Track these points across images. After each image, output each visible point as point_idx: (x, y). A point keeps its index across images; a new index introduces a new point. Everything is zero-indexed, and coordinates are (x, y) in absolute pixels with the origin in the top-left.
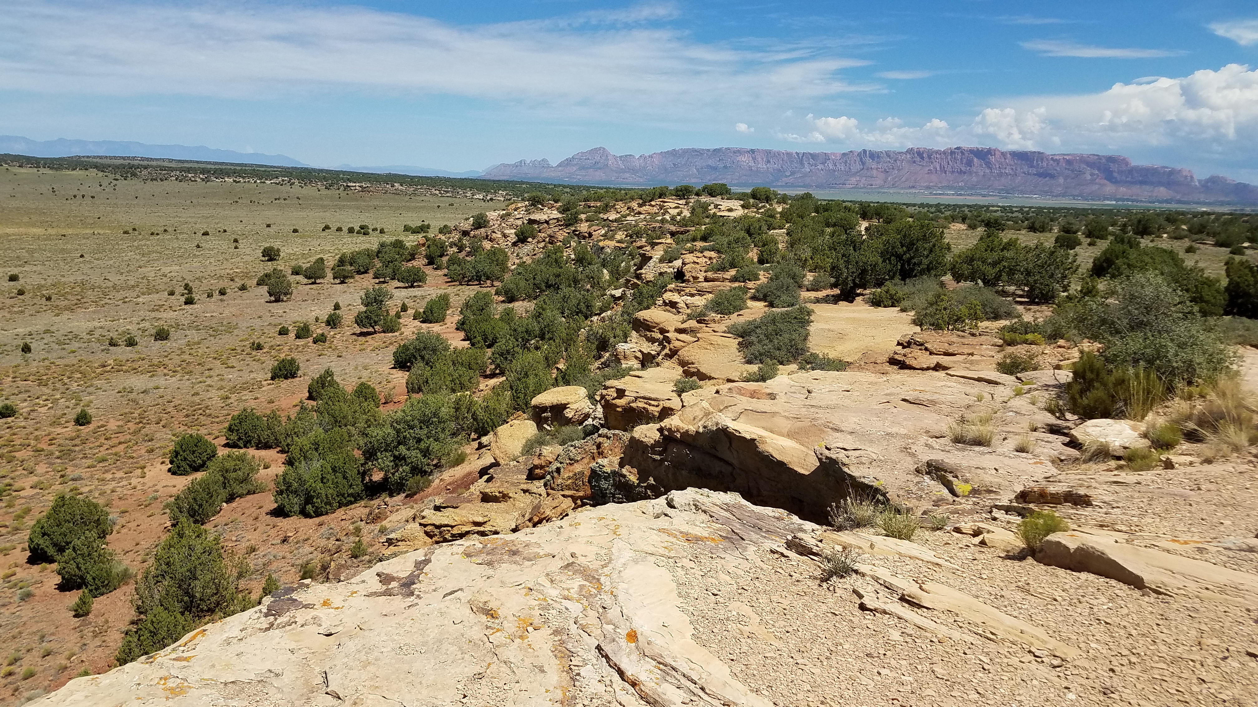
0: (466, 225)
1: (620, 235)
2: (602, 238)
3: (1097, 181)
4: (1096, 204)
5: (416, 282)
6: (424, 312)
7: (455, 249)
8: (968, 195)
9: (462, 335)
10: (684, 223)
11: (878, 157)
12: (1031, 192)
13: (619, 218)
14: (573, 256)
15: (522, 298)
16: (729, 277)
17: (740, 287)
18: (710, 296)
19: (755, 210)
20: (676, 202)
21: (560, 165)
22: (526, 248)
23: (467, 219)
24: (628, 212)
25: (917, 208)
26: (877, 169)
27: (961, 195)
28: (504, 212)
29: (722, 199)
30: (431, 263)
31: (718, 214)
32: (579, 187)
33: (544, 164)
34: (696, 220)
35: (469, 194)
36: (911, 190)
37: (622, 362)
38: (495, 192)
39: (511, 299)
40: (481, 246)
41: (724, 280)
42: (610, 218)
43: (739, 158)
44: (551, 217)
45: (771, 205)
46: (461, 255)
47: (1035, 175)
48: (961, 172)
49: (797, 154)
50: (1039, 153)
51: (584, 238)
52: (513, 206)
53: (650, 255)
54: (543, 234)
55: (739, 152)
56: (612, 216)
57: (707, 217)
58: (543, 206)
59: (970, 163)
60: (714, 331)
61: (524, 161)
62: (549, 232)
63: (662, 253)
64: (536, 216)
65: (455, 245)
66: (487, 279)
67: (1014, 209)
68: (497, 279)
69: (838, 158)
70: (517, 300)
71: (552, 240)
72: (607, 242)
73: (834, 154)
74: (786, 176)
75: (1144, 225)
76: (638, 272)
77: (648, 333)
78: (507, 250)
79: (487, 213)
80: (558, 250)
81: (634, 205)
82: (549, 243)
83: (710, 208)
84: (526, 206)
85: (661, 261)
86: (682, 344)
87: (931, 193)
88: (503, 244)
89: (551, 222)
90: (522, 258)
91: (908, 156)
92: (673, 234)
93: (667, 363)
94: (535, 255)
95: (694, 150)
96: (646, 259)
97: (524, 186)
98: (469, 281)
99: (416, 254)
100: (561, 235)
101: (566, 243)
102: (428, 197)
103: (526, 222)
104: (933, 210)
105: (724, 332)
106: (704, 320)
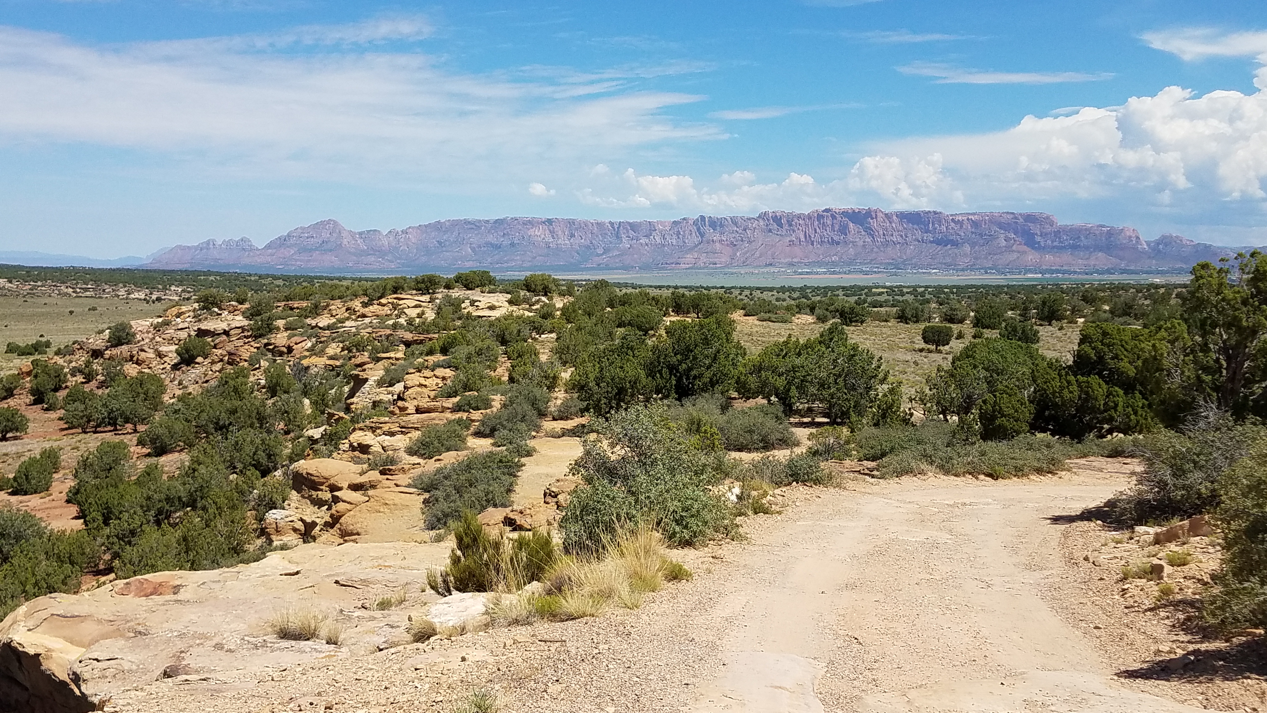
0: (98, 342)
1: (333, 349)
2: (307, 354)
3: (1014, 248)
4: (1016, 279)
5: (11, 430)
6: (15, 479)
7: (80, 379)
8: (845, 273)
9: (74, 510)
10: (424, 328)
11: (721, 226)
12: (929, 266)
13: (334, 323)
14: (263, 382)
15: (178, 448)
16: (450, 406)
17: (460, 421)
18: (416, 434)
19: (528, 306)
20: (417, 298)
21: (268, 247)
22: (194, 373)
23: (101, 332)
24: (347, 315)
25: (775, 293)
26: (721, 241)
27: (834, 273)
28: (160, 320)
29: (482, 292)
30: (38, 401)
31: (474, 314)
32: (296, 277)
33: (243, 245)
34: (442, 323)
35: (122, 292)
36: (765, 270)
37: (274, 537)
38: (165, 288)
39: (161, 451)
40: (121, 373)
41: (444, 410)
42: (321, 325)
43: (531, 232)
44: (233, 326)
45: (550, 299)
46: (87, 388)
47: (931, 242)
48: (834, 242)
49: (612, 224)
50: (935, 213)
51: (281, 354)
52: (175, 311)
53: (365, 376)
54: (220, 351)
55: (531, 223)
56: (324, 321)
57: (460, 318)
58: (220, 309)
59: (844, 230)
60: (397, 485)
61: (213, 241)
62: (230, 347)
63: (382, 373)
64: (209, 325)
65: (80, 371)
66: (127, 422)
67: (905, 290)
68: (143, 421)
69: (668, 228)
70: (171, 451)
71: (232, 359)
72: (315, 360)
73: (661, 223)
74: (598, 255)
75: (1050, 307)
76: (349, 401)
77: (313, 493)
78: (163, 376)
79: (133, 323)
80: (243, 374)
81: (357, 304)
82: (229, 363)
83: (463, 305)
84: (194, 310)
85: (380, 383)
86: (348, 506)
87: (795, 272)
88: (157, 367)
89: (232, 332)
90: (186, 387)
91: (762, 223)
92: (408, 344)
93: (325, 536)
94: (207, 381)
95: (467, 222)
96: (359, 382)
97: (212, 278)
98: (98, 426)
99: (16, 387)
100: (247, 351)
101: (253, 362)
102: (55, 298)
103: (193, 333)
104: (796, 295)
105: (409, 486)
106: (390, 470)
